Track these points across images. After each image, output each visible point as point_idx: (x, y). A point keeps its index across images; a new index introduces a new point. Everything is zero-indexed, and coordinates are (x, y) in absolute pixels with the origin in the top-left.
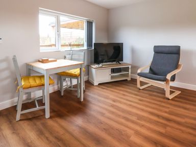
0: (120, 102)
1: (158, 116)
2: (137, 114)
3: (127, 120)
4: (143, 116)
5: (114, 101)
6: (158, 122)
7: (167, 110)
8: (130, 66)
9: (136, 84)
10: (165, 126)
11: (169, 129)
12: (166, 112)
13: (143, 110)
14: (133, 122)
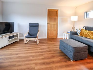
0: (20, 54)
1: (38, 52)
2: (31, 56)
3: (29, 60)
4: (34, 55)
5: (17, 54)
6: (40, 55)
7: (40, 49)
8: (18, 34)
9: (24, 42)
10: (42, 55)
11: (44, 55)
12: (40, 50)
13: (32, 53)
14: (31, 60)
